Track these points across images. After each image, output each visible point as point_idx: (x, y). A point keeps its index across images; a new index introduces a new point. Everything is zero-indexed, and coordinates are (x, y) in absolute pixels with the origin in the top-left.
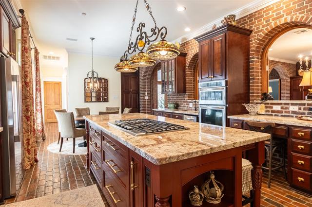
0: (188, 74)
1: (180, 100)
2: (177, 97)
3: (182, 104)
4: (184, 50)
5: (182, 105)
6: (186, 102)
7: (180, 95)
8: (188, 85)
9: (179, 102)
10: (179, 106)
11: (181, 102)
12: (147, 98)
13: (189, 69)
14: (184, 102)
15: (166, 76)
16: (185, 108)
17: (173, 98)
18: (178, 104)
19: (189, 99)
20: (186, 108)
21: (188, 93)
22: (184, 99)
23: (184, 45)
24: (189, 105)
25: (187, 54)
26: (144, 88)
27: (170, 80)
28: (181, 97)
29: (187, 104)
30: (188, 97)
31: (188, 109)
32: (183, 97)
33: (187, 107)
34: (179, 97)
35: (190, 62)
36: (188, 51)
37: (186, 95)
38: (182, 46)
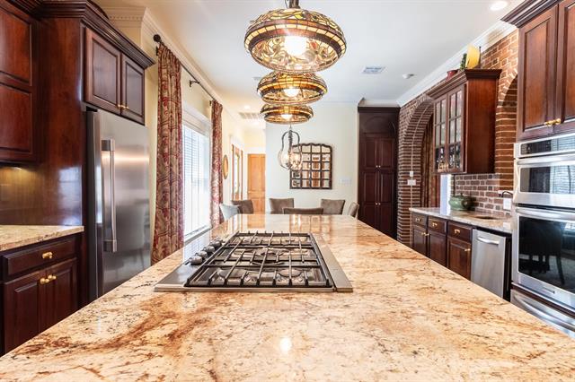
0: (502, 122)
1: (480, 188)
2: (472, 183)
3: (485, 200)
4: (495, 62)
5: (485, 203)
6: (495, 195)
7: (480, 177)
8: (502, 153)
9: (477, 194)
10: (477, 205)
11: (482, 194)
12: (412, 182)
13: (506, 110)
14: (488, 194)
15: (444, 132)
16: (492, 210)
17: (463, 183)
18: (475, 199)
19: (501, 189)
20: (494, 209)
21: (502, 171)
22: (490, 188)
23: (495, 51)
24: (501, 202)
25: (501, 71)
26: (407, 161)
27: (452, 141)
28: (483, 182)
29: (496, 201)
30: (502, 183)
31: (499, 214)
32: (489, 183)
33: (498, 208)
34: (478, 183)
35: (509, 92)
36: (504, 63)
37: (496, 177)
38: (489, 55)
